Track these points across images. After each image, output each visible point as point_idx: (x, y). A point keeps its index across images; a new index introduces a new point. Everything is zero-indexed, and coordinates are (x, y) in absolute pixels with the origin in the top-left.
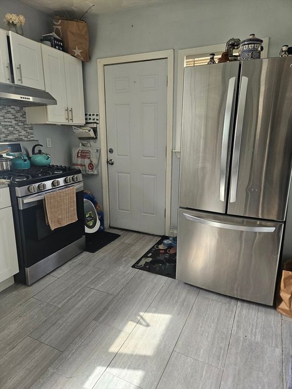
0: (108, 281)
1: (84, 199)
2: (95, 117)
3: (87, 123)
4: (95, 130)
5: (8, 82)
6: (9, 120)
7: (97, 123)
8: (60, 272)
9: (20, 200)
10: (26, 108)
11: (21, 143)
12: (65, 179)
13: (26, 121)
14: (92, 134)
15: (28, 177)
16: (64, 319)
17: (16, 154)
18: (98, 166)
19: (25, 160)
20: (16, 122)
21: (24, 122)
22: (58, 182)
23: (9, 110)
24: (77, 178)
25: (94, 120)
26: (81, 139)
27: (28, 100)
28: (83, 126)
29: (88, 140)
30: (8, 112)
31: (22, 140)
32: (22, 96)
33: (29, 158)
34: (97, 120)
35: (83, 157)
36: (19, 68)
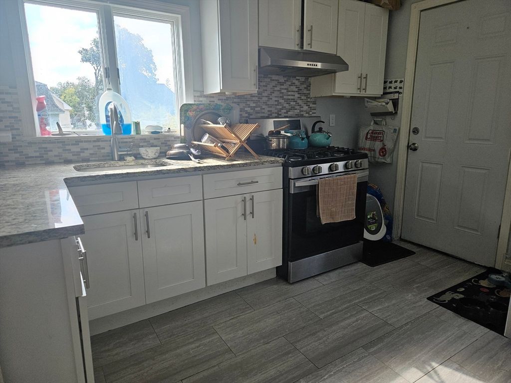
0: (388, 307)
1: (368, 195)
2: (398, 84)
3: (385, 93)
4: (395, 103)
5: (297, 48)
6: (292, 93)
7: (399, 93)
8: (326, 278)
9: (292, 182)
10: (313, 78)
11: (301, 119)
12: (346, 164)
13: (309, 94)
14: (390, 107)
15: (303, 157)
16: (325, 333)
17: (295, 131)
18: (393, 151)
19: (303, 139)
20: (299, 96)
21: (307, 95)
22: (337, 167)
23: (294, 81)
24: (361, 164)
25: (395, 88)
26: (373, 115)
27: (315, 67)
28: (379, 98)
29: (384, 117)
30: (293, 84)
31: (302, 116)
32: (309, 63)
33: (308, 137)
34: (400, 88)
35: (374, 139)
36: (310, 30)
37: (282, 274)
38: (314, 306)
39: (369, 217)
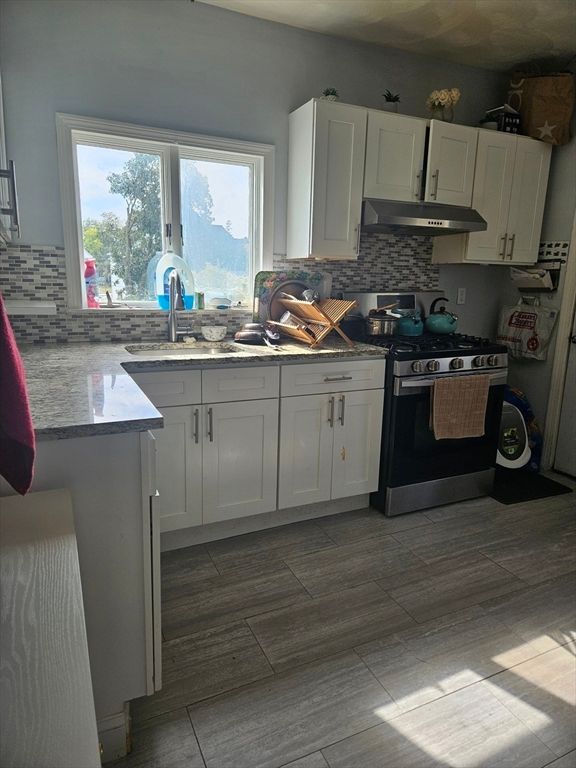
1: (505, 403)
2: (560, 249)
3: (540, 261)
4: (555, 275)
5: (415, 200)
6: (407, 258)
7: (562, 261)
8: (440, 514)
9: (398, 380)
10: (436, 238)
11: (416, 294)
12: (475, 359)
13: (430, 259)
14: (547, 282)
15: (414, 348)
17: (406, 311)
18: (548, 344)
19: (416, 322)
20: (415, 261)
21: (427, 261)
22: (461, 363)
23: (409, 242)
24: (496, 360)
25: (556, 254)
26: (523, 290)
27: (439, 226)
28: (531, 267)
29: (537, 294)
30: (407, 246)
31: (418, 290)
32: (431, 220)
33: (424, 319)
34: (564, 254)
35: (521, 324)
36: (435, 176)
37: (377, 503)
38: (419, 548)
39: (506, 435)
